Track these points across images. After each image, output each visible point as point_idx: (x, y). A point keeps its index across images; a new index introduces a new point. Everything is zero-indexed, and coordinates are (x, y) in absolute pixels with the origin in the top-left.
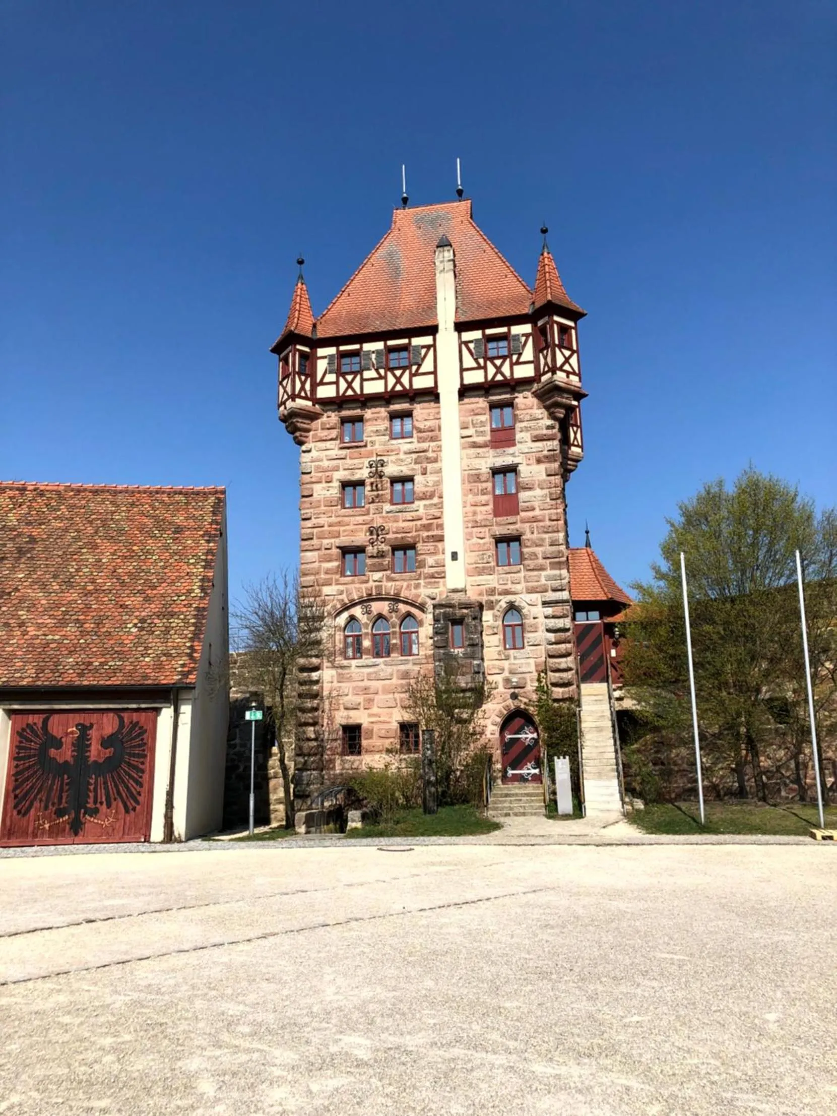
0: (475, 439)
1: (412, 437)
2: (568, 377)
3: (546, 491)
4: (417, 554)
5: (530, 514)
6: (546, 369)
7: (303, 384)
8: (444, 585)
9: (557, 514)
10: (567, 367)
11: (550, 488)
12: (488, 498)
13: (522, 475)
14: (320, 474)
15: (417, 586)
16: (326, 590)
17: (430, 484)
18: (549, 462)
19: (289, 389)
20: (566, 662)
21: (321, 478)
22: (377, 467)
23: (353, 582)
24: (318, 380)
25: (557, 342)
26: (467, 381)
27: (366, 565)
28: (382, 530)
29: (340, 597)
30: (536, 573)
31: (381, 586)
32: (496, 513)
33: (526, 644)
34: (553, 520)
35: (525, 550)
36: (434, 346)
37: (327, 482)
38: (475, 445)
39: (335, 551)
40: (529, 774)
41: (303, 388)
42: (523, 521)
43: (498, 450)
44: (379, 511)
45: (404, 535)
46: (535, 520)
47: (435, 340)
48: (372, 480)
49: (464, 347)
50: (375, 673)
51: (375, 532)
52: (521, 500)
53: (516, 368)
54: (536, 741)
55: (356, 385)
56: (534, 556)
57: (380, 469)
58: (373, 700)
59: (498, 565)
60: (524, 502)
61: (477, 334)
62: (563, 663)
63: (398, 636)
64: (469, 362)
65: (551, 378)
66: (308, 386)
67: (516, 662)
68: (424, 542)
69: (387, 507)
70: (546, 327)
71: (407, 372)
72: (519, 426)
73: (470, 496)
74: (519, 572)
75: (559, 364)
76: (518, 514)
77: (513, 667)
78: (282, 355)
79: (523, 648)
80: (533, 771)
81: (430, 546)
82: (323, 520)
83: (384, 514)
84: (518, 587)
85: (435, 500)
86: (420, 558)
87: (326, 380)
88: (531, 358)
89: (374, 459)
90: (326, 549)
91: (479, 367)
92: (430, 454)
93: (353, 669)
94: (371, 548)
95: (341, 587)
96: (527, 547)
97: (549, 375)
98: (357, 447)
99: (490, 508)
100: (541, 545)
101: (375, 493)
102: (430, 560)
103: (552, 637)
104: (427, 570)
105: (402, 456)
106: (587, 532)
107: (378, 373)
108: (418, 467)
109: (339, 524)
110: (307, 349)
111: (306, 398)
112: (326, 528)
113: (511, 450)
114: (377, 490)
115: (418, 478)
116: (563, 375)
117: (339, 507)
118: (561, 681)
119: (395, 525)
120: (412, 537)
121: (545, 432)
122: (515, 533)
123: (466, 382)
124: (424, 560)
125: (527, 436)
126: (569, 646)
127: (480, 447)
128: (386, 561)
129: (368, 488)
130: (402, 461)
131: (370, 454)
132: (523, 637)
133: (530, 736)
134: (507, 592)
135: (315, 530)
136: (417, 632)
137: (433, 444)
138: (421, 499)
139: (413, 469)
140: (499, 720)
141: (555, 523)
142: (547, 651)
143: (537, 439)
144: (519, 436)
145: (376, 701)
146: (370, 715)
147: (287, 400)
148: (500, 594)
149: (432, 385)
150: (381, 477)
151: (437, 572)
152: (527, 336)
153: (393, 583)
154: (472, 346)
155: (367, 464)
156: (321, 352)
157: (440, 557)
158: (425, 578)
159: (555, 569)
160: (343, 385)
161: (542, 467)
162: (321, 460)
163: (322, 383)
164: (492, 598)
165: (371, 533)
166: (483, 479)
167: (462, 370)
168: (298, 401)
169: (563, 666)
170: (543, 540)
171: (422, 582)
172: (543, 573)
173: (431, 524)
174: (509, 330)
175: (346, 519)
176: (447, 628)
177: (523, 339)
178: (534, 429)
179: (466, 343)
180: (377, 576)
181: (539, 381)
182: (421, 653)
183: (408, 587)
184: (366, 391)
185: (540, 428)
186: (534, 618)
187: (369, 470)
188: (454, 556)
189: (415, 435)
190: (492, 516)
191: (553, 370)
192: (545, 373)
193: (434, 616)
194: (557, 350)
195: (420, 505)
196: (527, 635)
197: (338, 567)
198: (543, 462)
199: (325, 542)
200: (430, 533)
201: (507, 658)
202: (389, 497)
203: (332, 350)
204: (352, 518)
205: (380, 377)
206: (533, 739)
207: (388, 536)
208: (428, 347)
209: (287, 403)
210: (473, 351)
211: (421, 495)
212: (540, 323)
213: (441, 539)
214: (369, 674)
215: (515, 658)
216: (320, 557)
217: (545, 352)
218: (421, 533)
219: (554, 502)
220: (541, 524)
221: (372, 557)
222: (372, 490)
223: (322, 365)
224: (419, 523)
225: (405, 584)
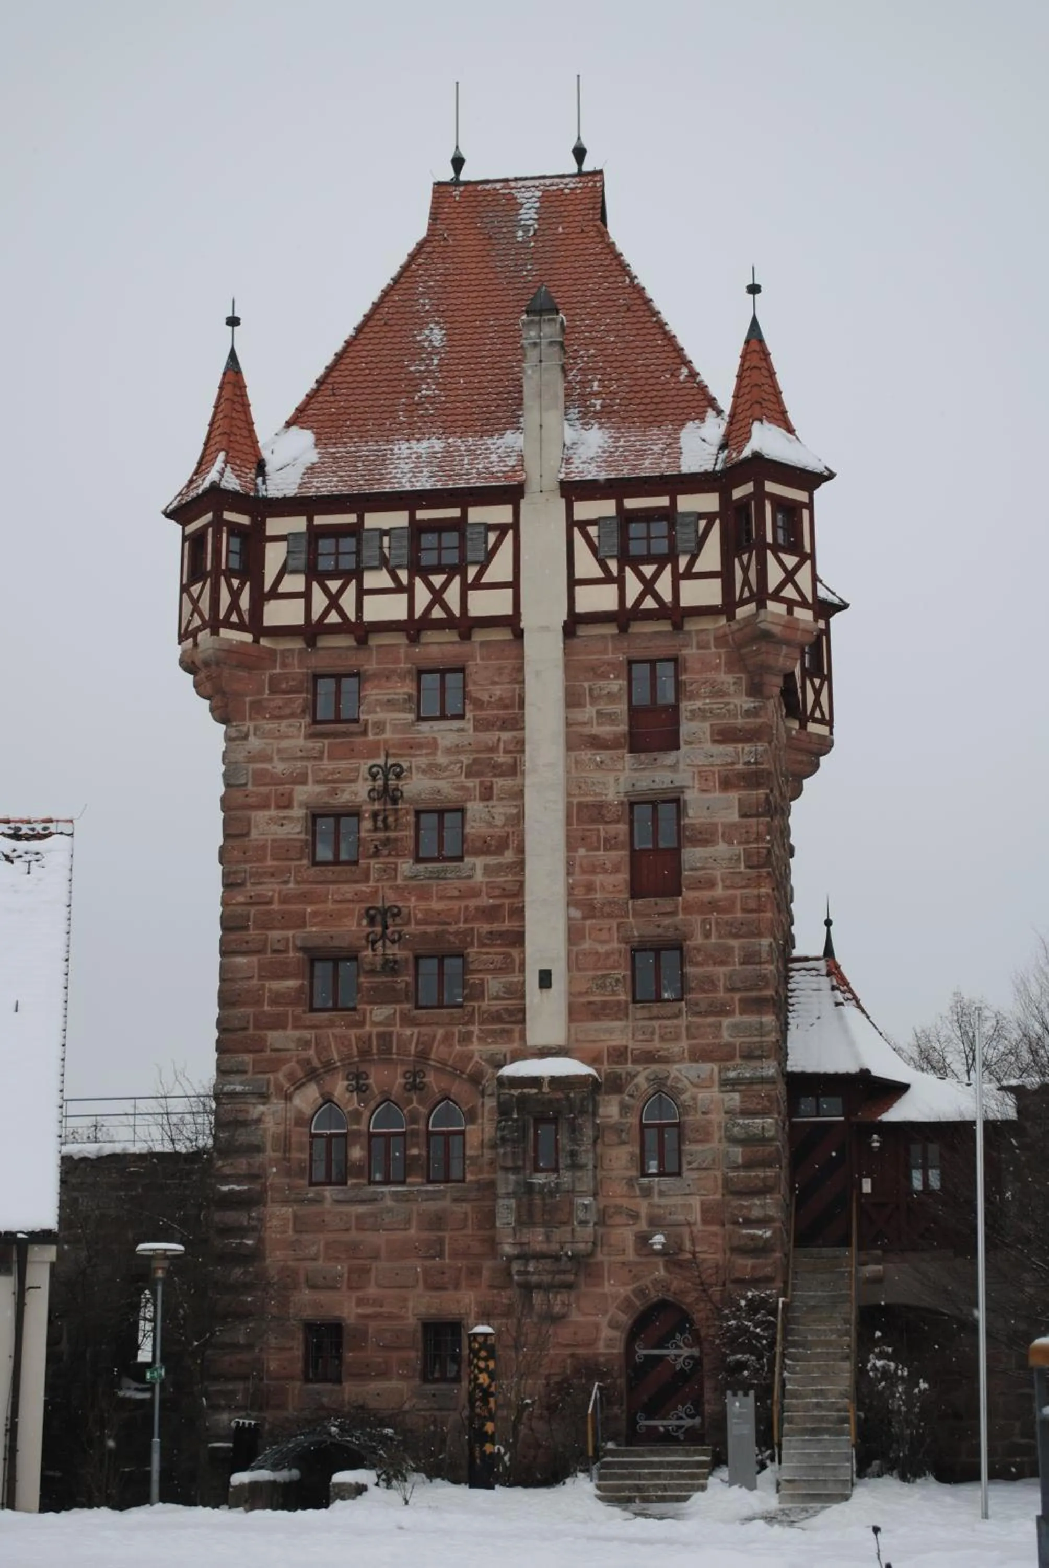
0: (596, 730)
1: (462, 717)
2: (790, 612)
3: (739, 849)
4: (466, 970)
5: (705, 895)
6: (746, 594)
7: (235, 595)
8: (523, 1037)
9: (759, 897)
10: (789, 592)
11: (748, 842)
12: (621, 855)
13: (691, 812)
14: (264, 790)
15: (466, 1038)
16: (274, 1037)
17: (499, 821)
18: (745, 788)
19: (205, 605)
20: (763, 1206)
21: (268, 797)
22: (386, 779)
23: (331, 1024)
24: (267, 587)
25: (769, 539)
26: (582, 607)
27: (359, 989)
28: (395, 916)
29: (304, 1055)
30: (711, 1020)
31: (391, 1034)
32: (636, 892)
33: (685, 1167)
34: (751, 911)
35: (689, 970)
36: (515, 526)
37: (279, 807)
38: (596, 743)
39: (293, 955)
40: (679, 1427)
41: (234, 606)
42: (687, 909)
43: (643, 756)
44: (390, 872)
45: (441, 928)
46: (713, 906)
47: (516, 514)
48: (377, 806)
49: (577, 533)
50: (373, 1215)
51: (379, 918)
52: (686, 865)
53: (684, 584)
54: (697, 1362)
55: (348, 601)
56: (710, 983)
57: (392, 783)
58: (368, 1271)
59: (635, 1001)
60: (692, 869)
61: (606, 508)
62: (758, 1207)
63: (422, 1140)
64: (587, 566)
65: (756, 615)
66: (245, 602)
67: (664, 1201)
68: (482, 945)
69: (406, 866)
70: (748, 505)
71: (457, 580)
72: (686, 706)
73: (582, 851)
74: (677, 1016)
75: (772, 586)
76: (679, 894)
77: (656, 1211)
78: (191, 528)
79: (679, 1174)
80: (688, 1422)
81: (494, 954)
82: (270, 888)
83: (399, 881)
84: (675, 1048)
85: (509, 856)
86: (474, 978)
87: (282, 589)
88: (718, 567)
89: (381, 761)
90: (275, 951)
91: (608, 579)
92: (501, 758)
93: (327, 1205)
94: (369, 952)
95: (308, 1034)
96: (697, 964)
97: (751, 607)
98: (345, 734)
99: (623, 876)
100: (723, 963)
101: (381, 835)
102: (494, 985)
103: (738, 1154)
104: (485, 1004)
105: (441, 759)
106: (828, 923)
107: (395, 578)
108: (470, 783)
109: (305, 898)
110: (244, 520)
111: (240, 627)
112: (275, 906)
113: (670, 758)
114: (386, 828)
115: (475, 808)
116: (781, 608)
117: (305, 862)
118: (751, 1244)
119: (423, 905)
120: (457, 933)
121: (740, 721)
122: (671, 933)
123: (580, 608)
124: (482, 983)
125: (703, 728)
126: (770, 1173)
127: (607, 748)
128: (404, 980)
129: (367, 824)
130: (438, 767)
131: (373, 752)
132: (680, 1152)
133: (686, 1352)
134: (649, 1058)
135: (253, 910)
136: (463, 1133)
137: (506, 736)
138: (477, 852)
139: (463, 788)
140: (625, 1319)
141: (754, 915)
142: (727, 1181)
143: (724, 736)
144: (686, 728)
145: (373, 1274)
146: (360, 1302)
147: (198, 629)
148: (635, 1061)
149: (509, 611)
150: (395, 801)
151: (506, 1010)
152: (710, 517)
153: (416, 1030)
154: (593, 531)
155: (364, 769)
156: (275, 526)
157: (514, 978)
158: (482, 1023)
159: (752, 1012)
160: (320, 601)
161: (734, 796)
162: (270, 760)
163: (274, 594)
164: (619, 1069)
165: (372, 922)
166: (609, 817)
167: (573, 582)
168: (225, 633)
169: (756, 1213)
170: (729, 950)
171: (475, 1028)
172: (726, 1021)
173: (500, 907)
174: (673, 502)
175: (320, 888)
176: (524, 1130)
177: (702, 523)
178: (718, 716)
179: (583, 525)
180: (380, 1013)
181: (731, 617)
182: (469, 1177)
183: (447, 1038)
184: (368, 617)
185: (732, 714)
186: (704, 1113)
187: (368, 785)
188: (545, 979)
189: (469, 715)
190: (626, 896)
191: (761, 597)
192: (743, 602)
193: (499, 1103)
194: (769, 554)
195: (477, 864)
196: (687, 1147)
197: (300, 989)
198: (737, 787)
199: (275, 934)
200: (496, 927)
201: (647, 1192)
202: (411, 844)
203: (298, 524)
204: (332, 887)
205: (399, 588)
206: (691, 1357)
207: (406, 929)
208: (502, 529)
209: (200, 636)
210: (596, 540)
211: (478, 844)
212: (737, 493)
213: (518, 939)
214: (359, 1217)
215: (662, 1194)
216: (261, 967)
217: (745, 557)
218: (476, 925)
219: (753, 873)
220: (727, 917)
221: (372, 972)
222: (376, 829)
223: (275, 555)
224: (473, 903)
225: (440, 1032)
